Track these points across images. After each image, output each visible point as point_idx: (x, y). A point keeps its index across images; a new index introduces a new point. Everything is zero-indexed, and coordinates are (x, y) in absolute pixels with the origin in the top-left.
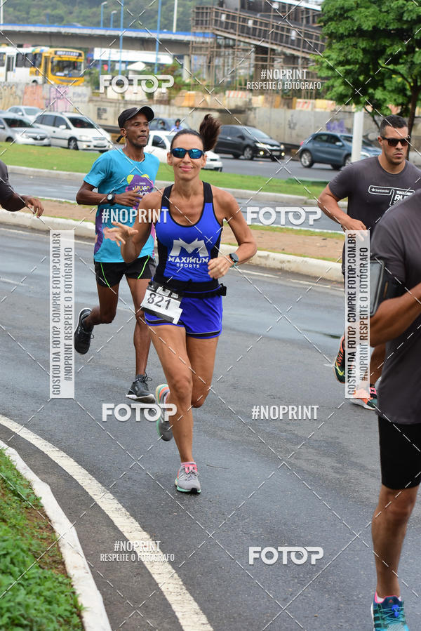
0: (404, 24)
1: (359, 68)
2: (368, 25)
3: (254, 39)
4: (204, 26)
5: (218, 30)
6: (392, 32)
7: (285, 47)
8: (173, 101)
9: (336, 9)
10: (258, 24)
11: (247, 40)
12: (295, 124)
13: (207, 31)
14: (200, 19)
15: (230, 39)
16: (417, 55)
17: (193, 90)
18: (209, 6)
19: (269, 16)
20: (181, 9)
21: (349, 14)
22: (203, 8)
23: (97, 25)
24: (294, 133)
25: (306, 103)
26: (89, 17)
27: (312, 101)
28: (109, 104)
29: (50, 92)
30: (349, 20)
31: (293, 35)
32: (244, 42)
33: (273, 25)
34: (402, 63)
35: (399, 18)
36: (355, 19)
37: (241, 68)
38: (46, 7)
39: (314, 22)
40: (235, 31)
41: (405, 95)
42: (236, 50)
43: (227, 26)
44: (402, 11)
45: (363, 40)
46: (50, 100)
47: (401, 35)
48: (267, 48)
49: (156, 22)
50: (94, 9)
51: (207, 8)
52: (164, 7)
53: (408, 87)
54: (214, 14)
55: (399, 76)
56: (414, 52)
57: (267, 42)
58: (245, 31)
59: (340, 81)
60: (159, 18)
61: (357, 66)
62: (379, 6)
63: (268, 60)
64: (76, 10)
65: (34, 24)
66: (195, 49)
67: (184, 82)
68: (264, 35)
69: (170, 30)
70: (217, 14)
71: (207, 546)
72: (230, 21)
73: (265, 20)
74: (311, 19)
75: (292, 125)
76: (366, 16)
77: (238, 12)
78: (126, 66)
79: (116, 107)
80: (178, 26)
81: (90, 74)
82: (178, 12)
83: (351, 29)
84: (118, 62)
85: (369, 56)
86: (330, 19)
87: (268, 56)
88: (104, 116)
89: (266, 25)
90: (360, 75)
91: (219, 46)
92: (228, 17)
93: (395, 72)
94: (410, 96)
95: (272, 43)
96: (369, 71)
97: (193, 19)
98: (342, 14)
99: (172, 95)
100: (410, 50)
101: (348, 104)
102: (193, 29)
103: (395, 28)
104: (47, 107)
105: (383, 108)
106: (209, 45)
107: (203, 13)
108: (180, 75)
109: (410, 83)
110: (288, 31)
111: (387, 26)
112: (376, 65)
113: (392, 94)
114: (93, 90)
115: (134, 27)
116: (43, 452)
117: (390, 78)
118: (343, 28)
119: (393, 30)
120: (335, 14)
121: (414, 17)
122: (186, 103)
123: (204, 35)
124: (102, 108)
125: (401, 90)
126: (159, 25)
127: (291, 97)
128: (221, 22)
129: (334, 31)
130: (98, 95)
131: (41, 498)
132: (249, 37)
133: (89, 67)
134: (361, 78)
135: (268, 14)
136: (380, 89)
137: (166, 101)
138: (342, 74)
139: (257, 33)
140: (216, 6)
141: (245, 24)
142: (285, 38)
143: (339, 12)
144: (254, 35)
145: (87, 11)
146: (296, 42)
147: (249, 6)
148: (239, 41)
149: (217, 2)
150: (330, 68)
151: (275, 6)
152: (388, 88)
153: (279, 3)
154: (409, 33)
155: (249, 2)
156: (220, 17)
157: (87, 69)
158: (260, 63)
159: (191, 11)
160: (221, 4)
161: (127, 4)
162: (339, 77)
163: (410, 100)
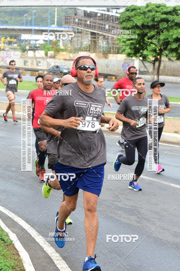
0: (155, 22)
1: (136, 42)
2: (139, 24)
3: (90, 29)
4: (69, 24)
5: (75, 26)
6: (150, 26)
7: (103, 32)
8: (56, 57)
9: (126, 17)
10: (92, 22)
11: (87, 30)
12: (109, 65)
13: (70, 26)
14: (67, 21)
15: (79, 29)
16: (161, 36)
17: (65, 52)
18: (70, 15)
19: (96, 19)
20: (58, 17)
21: (132, 19)
23: (22, 24)
24: (109, 69)
25: (113, 56)
26: (19, 21)
27: (116, 55)
28: (29, 59)
29: (3, 54)
30: (132, 22)
31: (107, 27)
32: (86, 31)
33: (98, 23)
34: (155, 39)
35: (153, 20)
36: (134, 21)
37: (85, 41)
39: (115, 21)
40: (82, 26)
41: (156, 52)
42: (83, 34)
43: (78, 24)
44: (154, 17)
45: (138, 30)
46: (3, 57)
47: (153, 27)
48: (96, 33)
49: (47, 22)
50: (21, 18)
51: (70, 17)
52: (51, 16)
53: (157, 49)
54: (73, 19)
55: (154, 44)
56: (160, 34)
57: (96, 30)
58: (86, 26)
59: (128, 47)
60: (49, 21)
61: (136, 41)
62: (144, 15)
63: (97, 38)
64: (13, 18)
67: (60, 48)
68: (94, 27)
70: (74, 19)
72: (80, 22)
73: (95, 21)
74: (114, 20)
75: (108, 66)
76: (139, 20)
77: (83, 18)
78: (35, 42)
79: (32, 60)
80: (57, 24)
81: (20, 45)
82: (57, 18)
83: (132, 25)
84: (32, 40)
85: (140, 37)
86: (124, 21)
87: (96, 36)
88: (27, 64)
89: (95, 23)
90: (137, 45)
91: (75, 32)
92: (79, 20)
93: (151, 43)
94: (158, 53)
96: (141, 43)
97: (64, 21)
98: (129, 19)
99: (56, 54)
100: (158, 33)
101: (132, 57)
102: (64, 26)
103: (151, 24)
104: (2, 61)
105: (147, 58)
107: (68, 19)
108: (59, 46)
109: (158, 48)
110: (105, 25)
111: (148, 24)
112: (144, 40)
113: (150, 52)
114: (22, 53)
115: (38, 25)
117: (150, 45)
118: (129, 25)
119: (151, 25)
120: (126, 19)
121: (159, 19)
122: (62, 58)
123: (69, 27)
124: (26, 60)
125: (155, 51)
126: (49, 23)
127: (106, 54)
128: (76, 23)
129: (125, 26)
130: (24, 55)
131: (13, 241)
132: (88, 29)
133: (19, 43)
134: (137, 46)
135: (96, 18)
136: (146, 50)
137: (53, 57)
138: (129, 44)
139: (91, 27)
140: (74, 16)
141: (86, 23)
142: (103, 29)
143: (127, 18)
144: (90, 27)
145: (18, 19)
146: (108, 30)
147: (88, 15)
148: (84, 30)
149: (74, 14)
150: (124, 42)
151: (99, 15)
152: (149, 50)
153: (100, 13)
154: (158, 26)
155: (88, 13)
156: (75, 20)
157: (18, 44)
158: (93, 39)
159: (63, 18)
160: (76, 14)
161: (35, 15)
162: (128, 45)
163: (158, 54)
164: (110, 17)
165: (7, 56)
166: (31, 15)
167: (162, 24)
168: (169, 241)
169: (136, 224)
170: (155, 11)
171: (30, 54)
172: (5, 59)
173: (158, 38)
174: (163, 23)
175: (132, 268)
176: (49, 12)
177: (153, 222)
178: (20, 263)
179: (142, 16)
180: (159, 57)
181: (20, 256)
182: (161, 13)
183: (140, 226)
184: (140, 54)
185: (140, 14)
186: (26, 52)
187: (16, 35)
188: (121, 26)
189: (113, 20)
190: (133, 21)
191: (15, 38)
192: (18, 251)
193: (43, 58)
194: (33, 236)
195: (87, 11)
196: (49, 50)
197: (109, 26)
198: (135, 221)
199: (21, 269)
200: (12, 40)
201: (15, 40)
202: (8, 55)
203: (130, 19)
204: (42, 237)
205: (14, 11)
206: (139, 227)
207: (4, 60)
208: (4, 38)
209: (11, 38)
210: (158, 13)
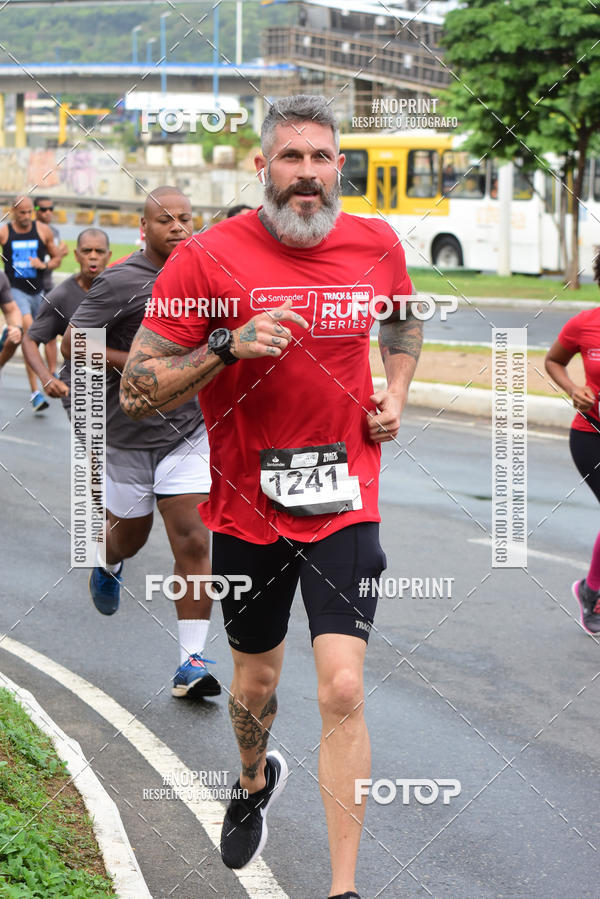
0: (563, 40)
1: (503, 106)
2: (509, 46)
3: (353, 70)
4: (280, 55)
5: (299, 59)
6: (547, 53)
7: (396, 78)
8: (241, 164)
9: (466, 24)
10: (358, 48)
11: (342, 72)
13: (285, 62)
14: (274, 45)
15: (317, 71)
16: (582, 85)
18: (287, 25)
19: (371, 36)
20: (247, 31)
21: (483, 31)
22: (277, 30)
23: (128, 60)
26: (116, 49)
28: (151, 173)
29: (66, 160)
30: (483, 40)
31: (408, 61)
32: (339, 75)
33: (378, 49)
34: (563, 96)
35: (555, 33)
36: (492, 36)
38: (54, 38)
39: (436, 42)
40: (324, 58)
41: (569, 141)
42: (327, 88)
43: (312, 53)
44: (557, 23)
45: (505, 67)
46: (66, 171)
47: (558, 56)
48: (371, 82)
49: (211, 51)
50: (124, 38)
51: (283, 29)
52: (223, 30)
53: (572, 130)
54: (293, 37)
55: (559, 114)
56: (578, 80)
57: (371, 73)
58: (338, 59)
59: (475, 125)
60: (216, 45)
61: (499, 103)
62: (526, 17)
64: (98, 39)
65: (39, 63)
66: (270, 88)
67: (254, 135)
68: (365, 64)
69: (233, 63)
70: (298, 37)
71: (307, 818)
72: (317, 46)
73: (367, 42)
74: (432, 37)
76: (507, 33)
77: (328, 33)
79: (160, 176)
80: (243, 54)
81: (122, 130)
82: (243, 35)
83: (485, 51)
85: (513, 89)
86: (457, 39)
87: (375, 91)
89: (369, 49)
90: (502, 116)
91: (303, 82)
92: (314, 40)
93: (552, 109)
94: (576, 141)
95: (378, 75)
96: (516, 110)
97: (264, 46)
98: (474, 32)
99: (240, 156)
100: (573, 78)
103: (549, 47)
104: (63, 181)
105: (537, 159)
106: (288, 82)
107: (277, 37)
108: (250, 127)
109: (574, 125)
110: (401, 55)
111: (538, 45)
112: (526, 101)
113: (550, 140)
114: (127, 153)
115: (181, 61)
116: (70, 691)
117: (547, 117)
118: (475, 50)
119: (548, 50)
120: (463, 32)
121: (576, 30)
123: (280, 66)
124: (142, 178)
125: (564, 135)
126: (216, 55)
128: (305, 49)
129: (463, 56)
130: (134, 160)
131: (67, 762)
132: (345, 68)
133: (120, 120)
134: (506, 120)
135: (370, 33)
136: (533, 134)
137: (232, 165)
138: (478, 116)
139: (356, 60)
140: (296, 26)
141: (338, 50)
142: (395, 67)
143: (468, 29)
144: (352, 63)
145: (114, 41)
146: (412, 72)
147: (344, 23)
148: (332, 74)
149: (297, 19)
150: (461, 108)
151: (380, 21)
152: (545, 131)
153: (386, 17)
154: (570, 53)
155: (343, 18)
156: (302, 40)
157: (117, 124)
158: (363, 103)
159: (260, 34)
160: (303, 22)
161: (169, 27)
162: (473, 120)
163: (576, 147)
164: (419, 27)
165: (78, 164)
166: (156, 28)
167: (585, 48)
168: (592, 756)
169: (486, 702)
170: (560, 4)
171: (155, 155)
172: (71, 176)
173: (572, 91)
174: (588, 41)
175: (464, 847)
176: (217, 18)
177: (541, 694)
178: (84, 834)
179: (518, 21)
180: (577, 154)
181: (87, 812)
182: (579, 8)
183: (497, 710)
184: (515, 147)
185: (510, 15)
186: (140, 150)
187: (107, 95)
188: (450, 55)
189: (427, 36)
190: (488, 39)
191: (106, 104)
192: (81, 796)
193: (195, 170)
194: (140, 748)
195: (340, 10)
196: (218, 143)
197: (416, 59)
198: (483, 692)
199: (88, 852)
200: (96, 112)
201: (105, 113)
202: (81, 161)
203: (478, 32)
204: (170, 752)
205: (100, 17)
206: (493, 712)
207: (68, 179)
208: (70, 105)
209: (92, 104)
210: (570, 11)
